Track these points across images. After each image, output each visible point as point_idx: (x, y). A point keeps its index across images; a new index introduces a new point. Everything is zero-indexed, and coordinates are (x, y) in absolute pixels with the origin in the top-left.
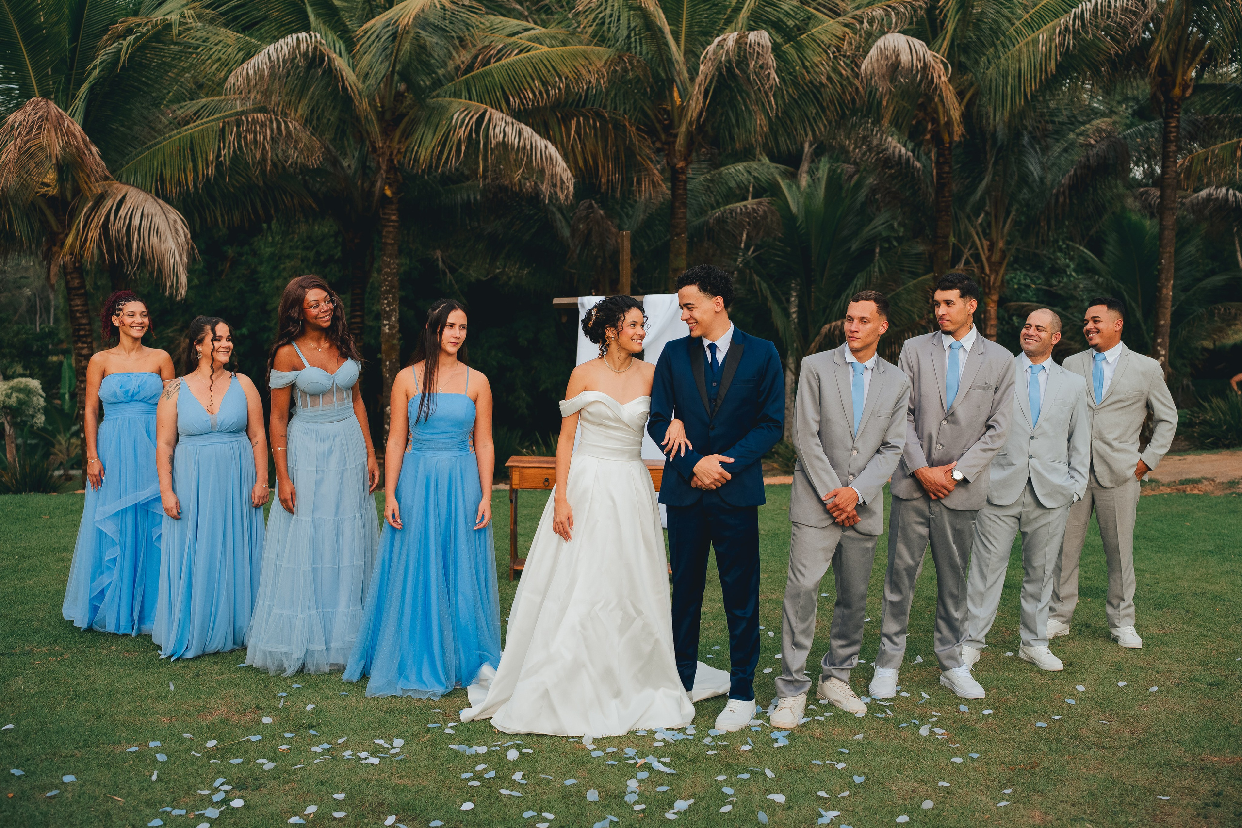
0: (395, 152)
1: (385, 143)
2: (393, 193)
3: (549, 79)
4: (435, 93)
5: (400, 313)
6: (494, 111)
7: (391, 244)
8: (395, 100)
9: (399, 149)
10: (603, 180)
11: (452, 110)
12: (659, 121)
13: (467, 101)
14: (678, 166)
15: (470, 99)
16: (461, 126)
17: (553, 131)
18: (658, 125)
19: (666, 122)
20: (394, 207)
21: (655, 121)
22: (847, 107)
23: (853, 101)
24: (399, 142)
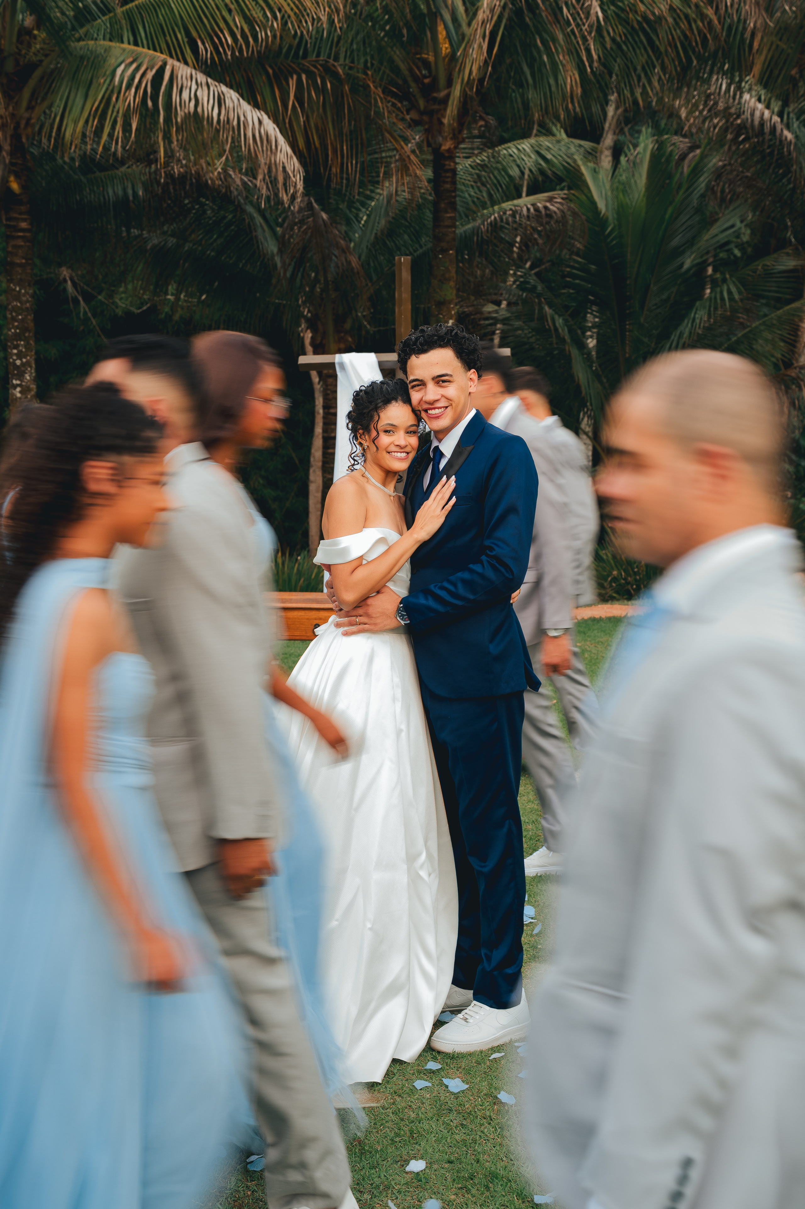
0: (23, 124)
1: (6, 108)
2: (23, 187)
3: (257, 14)
4: (82, 31)
5: (37, 370)
6: (176, 63)
7: (21, 265)
8: (18, 40)
9: (29, 119)
10: (334, 170)
11: (112, 61)
12: (416, 79)
13: (132, 47)
14: (443, 148)
15: (136, 44)
16: (129, 87)
17: (262, 95)
18: (413, 84)
19: (427, 81)
20: (23, 208)
21: (409, 79)
22: (694, 52)
23: (705, 40)
24: (30, 108)
